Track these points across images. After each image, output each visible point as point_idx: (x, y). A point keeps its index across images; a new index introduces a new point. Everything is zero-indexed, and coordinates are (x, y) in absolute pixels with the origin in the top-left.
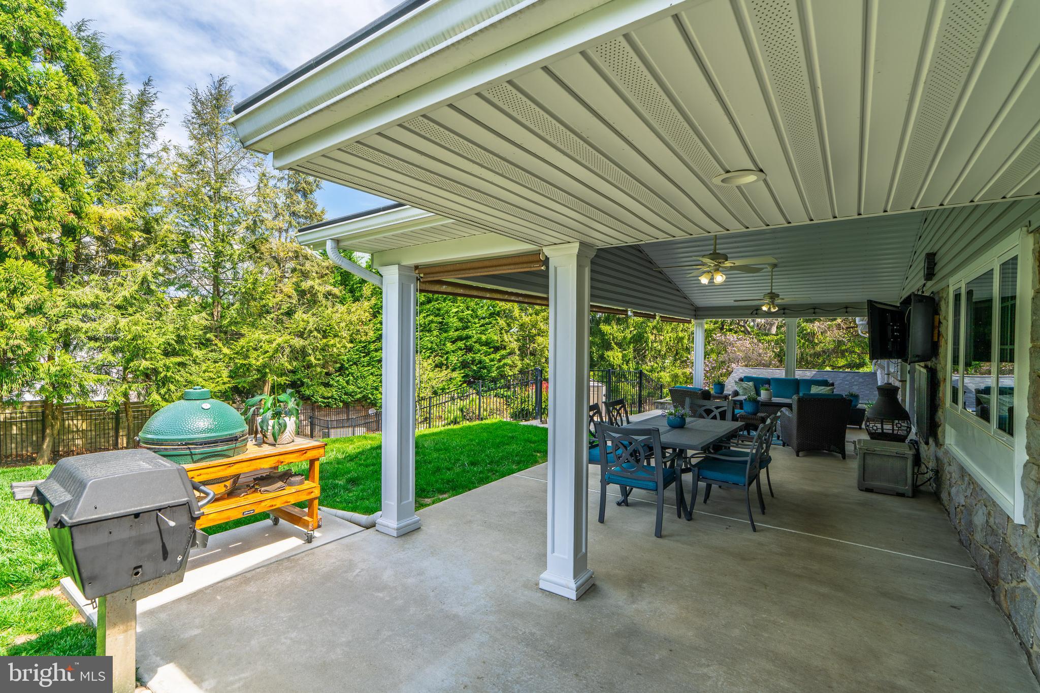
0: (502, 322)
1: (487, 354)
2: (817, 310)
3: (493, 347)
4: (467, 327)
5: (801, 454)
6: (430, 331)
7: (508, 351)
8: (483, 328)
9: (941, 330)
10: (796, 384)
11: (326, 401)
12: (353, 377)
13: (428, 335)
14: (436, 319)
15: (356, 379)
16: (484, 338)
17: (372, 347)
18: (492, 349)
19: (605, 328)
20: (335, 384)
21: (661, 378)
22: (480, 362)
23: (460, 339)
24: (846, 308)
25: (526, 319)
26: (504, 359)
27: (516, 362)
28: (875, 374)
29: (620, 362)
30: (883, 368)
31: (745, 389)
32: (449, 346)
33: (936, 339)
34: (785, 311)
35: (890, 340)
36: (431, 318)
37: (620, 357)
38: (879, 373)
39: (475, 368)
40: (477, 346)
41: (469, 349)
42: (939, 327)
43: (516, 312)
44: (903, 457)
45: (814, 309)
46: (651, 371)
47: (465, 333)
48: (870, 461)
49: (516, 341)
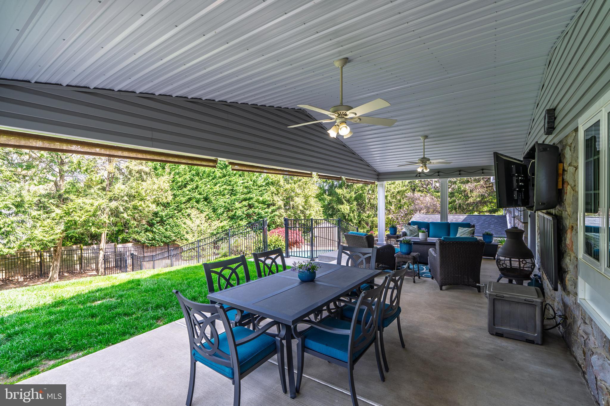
0: (273, 189)
1: (263, 209)
2: (461, 172)
3: (267, 205)
4: (250, 192)
5: (444, 288)
6: (224, 195)
7: (277, 207)
8: (261, 192)
9: (565, 177)
10: (448, 227)
11: (151, 242)
12: (170, 226)
13: (222, 197)
14: (228, 188)
15: (172, 227)
16: (261, 199)
17: (183, 206)
18: (266, 206)
19: (339, 191)
20: (157, 231)
21: (374, 221)
22: (259, 214)
23: (245, 200)
24: (483, 170)
25: (288, 186)
26: (274, 212)
27: (282, 213)
28: (505, 216)
29: (348, 212)
30: (510, 212)
31: (411, 230)
32: (237, 205)
33: (560, 187)
34: (438, 173)
35: (515, 190)
36: (225, 186)
37: (349, 209)
38: (507, 216)
39: (255, 218)
40: (256, 204)
41: (250, 206)
42: (563, 174)
43: (282, 183)
44: (530, 304)
45: (460, 171)
46: (368, 217)
47: (248, 196)
48: (500, 306)
49: (282, 200)
